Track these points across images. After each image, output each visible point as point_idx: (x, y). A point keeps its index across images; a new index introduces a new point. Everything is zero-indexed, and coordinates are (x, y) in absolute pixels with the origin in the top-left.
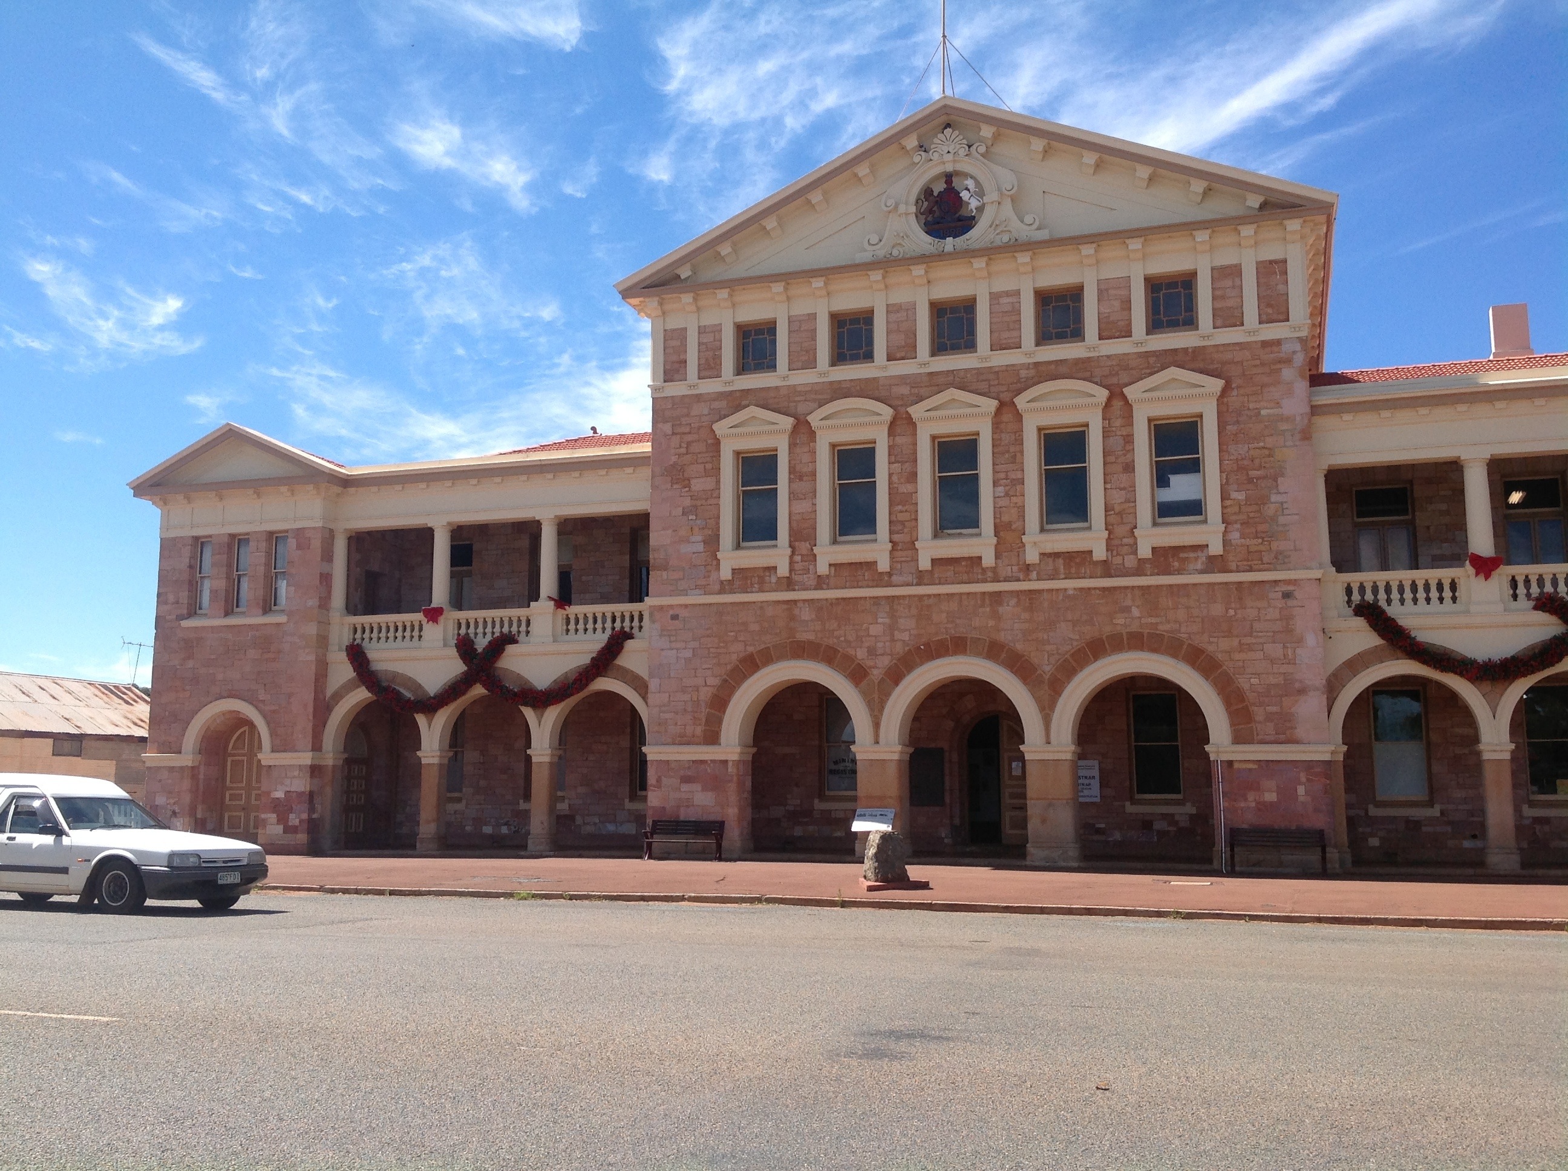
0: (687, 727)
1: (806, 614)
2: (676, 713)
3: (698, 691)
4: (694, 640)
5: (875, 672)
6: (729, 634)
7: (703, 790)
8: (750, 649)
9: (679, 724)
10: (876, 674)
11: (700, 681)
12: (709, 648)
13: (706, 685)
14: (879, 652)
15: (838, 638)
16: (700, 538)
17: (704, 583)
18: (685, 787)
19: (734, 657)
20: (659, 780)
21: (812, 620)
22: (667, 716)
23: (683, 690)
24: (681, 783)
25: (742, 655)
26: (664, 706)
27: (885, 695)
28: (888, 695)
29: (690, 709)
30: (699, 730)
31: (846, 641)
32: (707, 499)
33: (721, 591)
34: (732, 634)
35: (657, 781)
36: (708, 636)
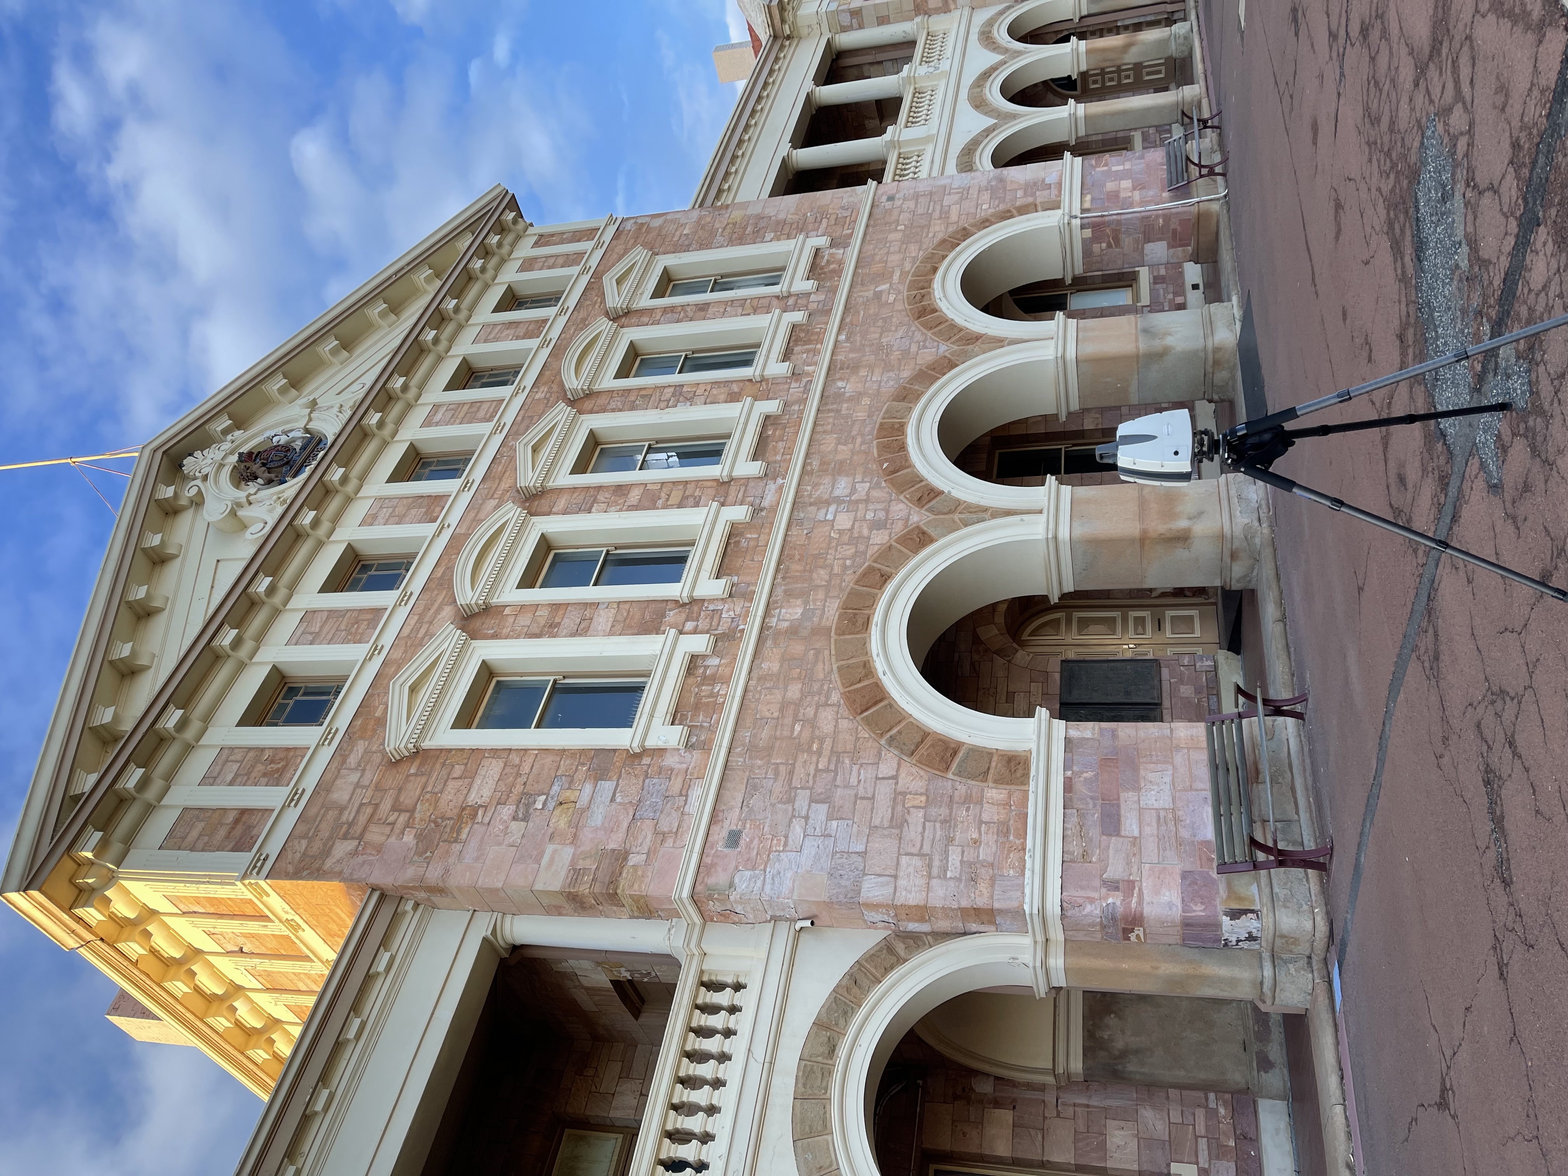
0: (985, 817)
1: (793, 612)
2: (950, 840)
3: (904, 794)
4: (791, 800)
5: (915, 518)
6: (796, 733)
7: (1137, 789)
8: (835, 697)
9: (975, 836)
10: (918, 517)
11: (884, 791)
12: (817, 770)
13: (895, 778)
14: (881, 515)
15: (845, 567)
16: (588, 788)
17: (680, 780)
18: (1130, 825)
19: (844, 724)
20: (1113, 886)
21: (806, 603)
22: (954, 858)
23: (898, 823)
24: (1118, 835)
25: (844, 711)
26: (930, 866)
27: (957, 505)
28: (958, 503)
29: (944, 811)
30: (994, 793)
31: (853, 557)
32: (518, 775)
33: (706, 747)
34: (797, 728)
35: (1117, 889)
36: (791, 773)
